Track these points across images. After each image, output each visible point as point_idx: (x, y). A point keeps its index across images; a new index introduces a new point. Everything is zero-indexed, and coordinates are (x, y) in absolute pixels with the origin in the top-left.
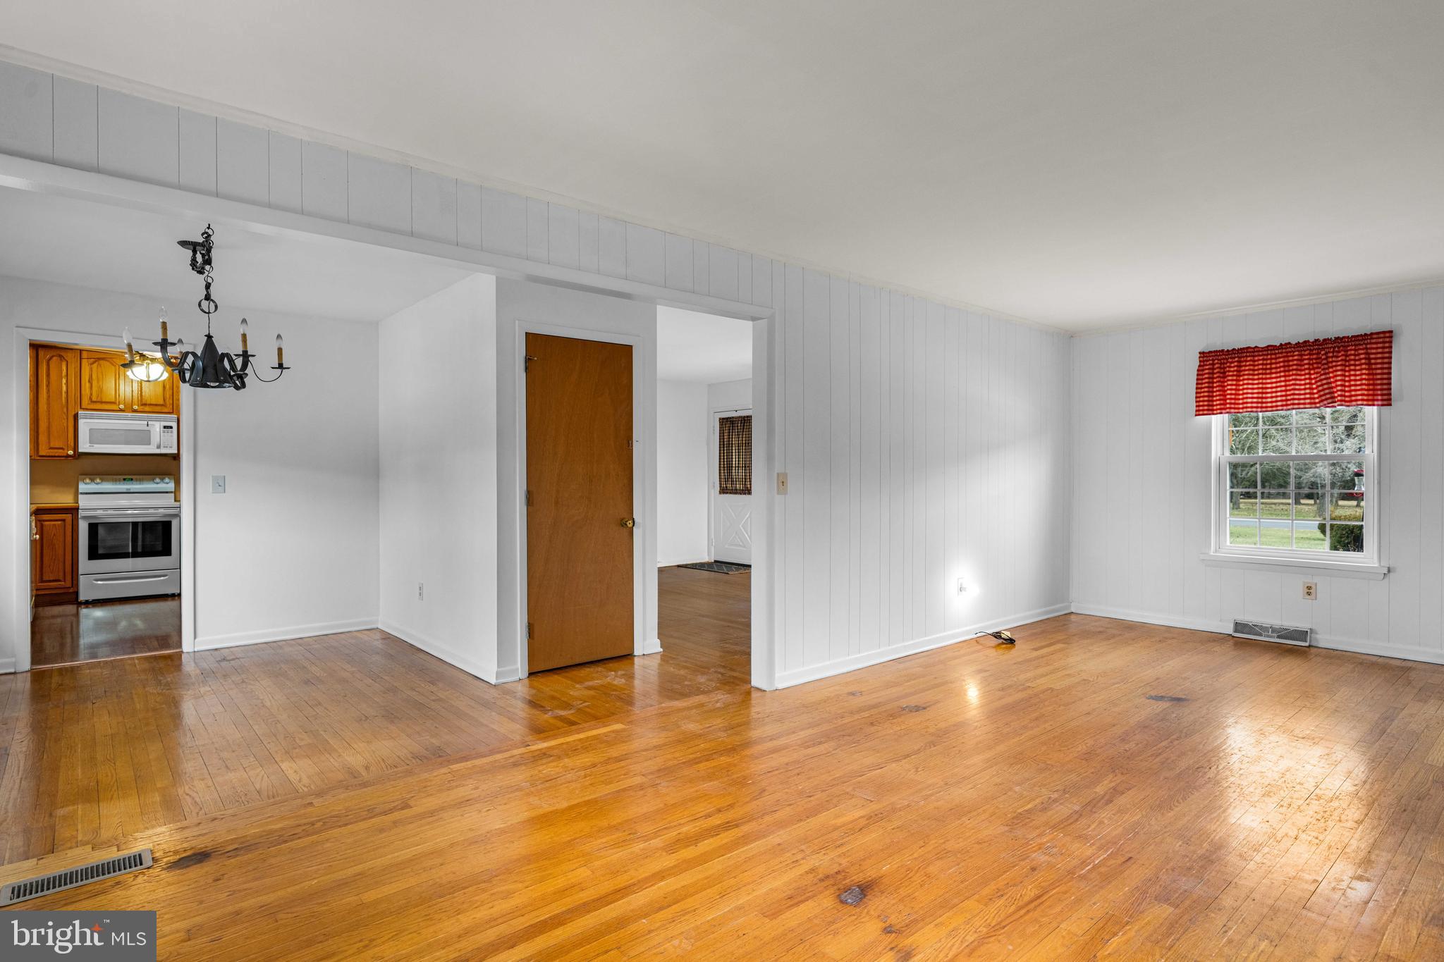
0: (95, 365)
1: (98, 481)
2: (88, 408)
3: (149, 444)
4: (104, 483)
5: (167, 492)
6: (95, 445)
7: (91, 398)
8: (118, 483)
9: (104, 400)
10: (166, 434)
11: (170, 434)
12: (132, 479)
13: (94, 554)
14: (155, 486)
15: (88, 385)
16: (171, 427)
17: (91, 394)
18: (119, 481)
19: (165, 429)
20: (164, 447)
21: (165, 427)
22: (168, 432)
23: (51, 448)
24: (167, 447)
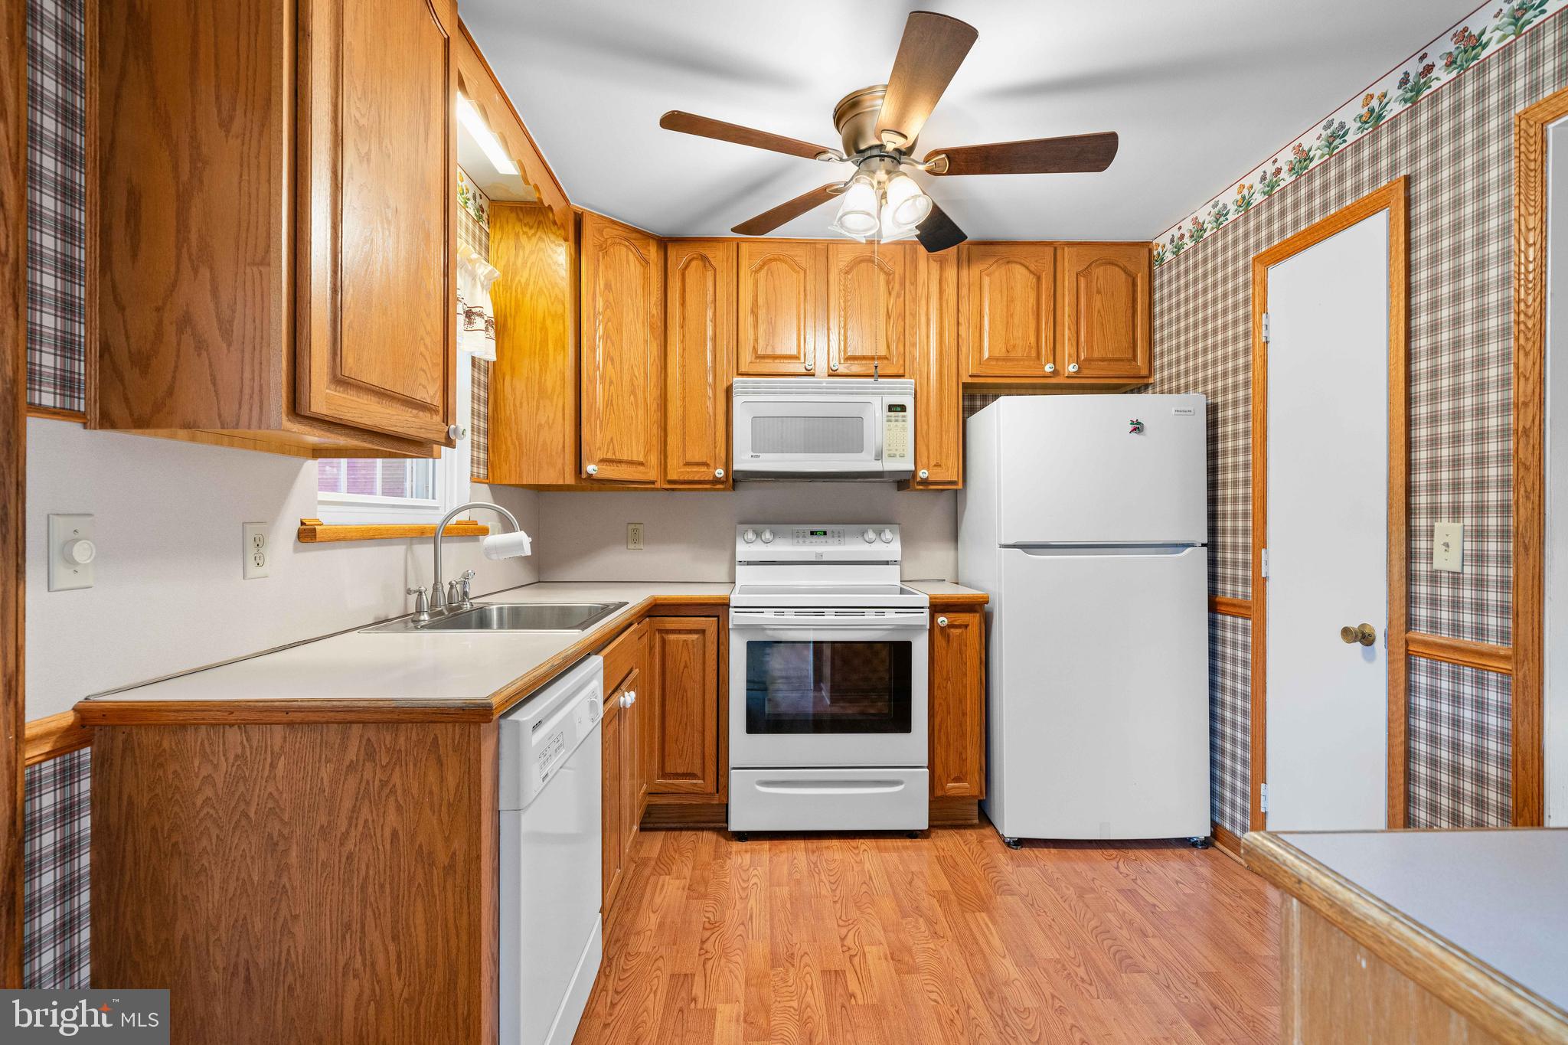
0: (763, 273)
1: (767, 536)
2: (751, 371)
3: (859, 449)
4: (777, 540)
5: (887, 563)
6: (763, 456)
7: (755, 349)
8: (801, 540)
9: (778, 352)
10: (893, 424)
11: (900, 424)
12: (825, 533)
13: (755, 725)
14: (865, 547)
15: (750, 319)
16: (903, 408)
17: (756, 340)
18: (804, 537)
19: (892, 414)
20: (890, 456)
21: (892, 408)
22: (897, 421)
23: (688, 464)
24: (894, 456)
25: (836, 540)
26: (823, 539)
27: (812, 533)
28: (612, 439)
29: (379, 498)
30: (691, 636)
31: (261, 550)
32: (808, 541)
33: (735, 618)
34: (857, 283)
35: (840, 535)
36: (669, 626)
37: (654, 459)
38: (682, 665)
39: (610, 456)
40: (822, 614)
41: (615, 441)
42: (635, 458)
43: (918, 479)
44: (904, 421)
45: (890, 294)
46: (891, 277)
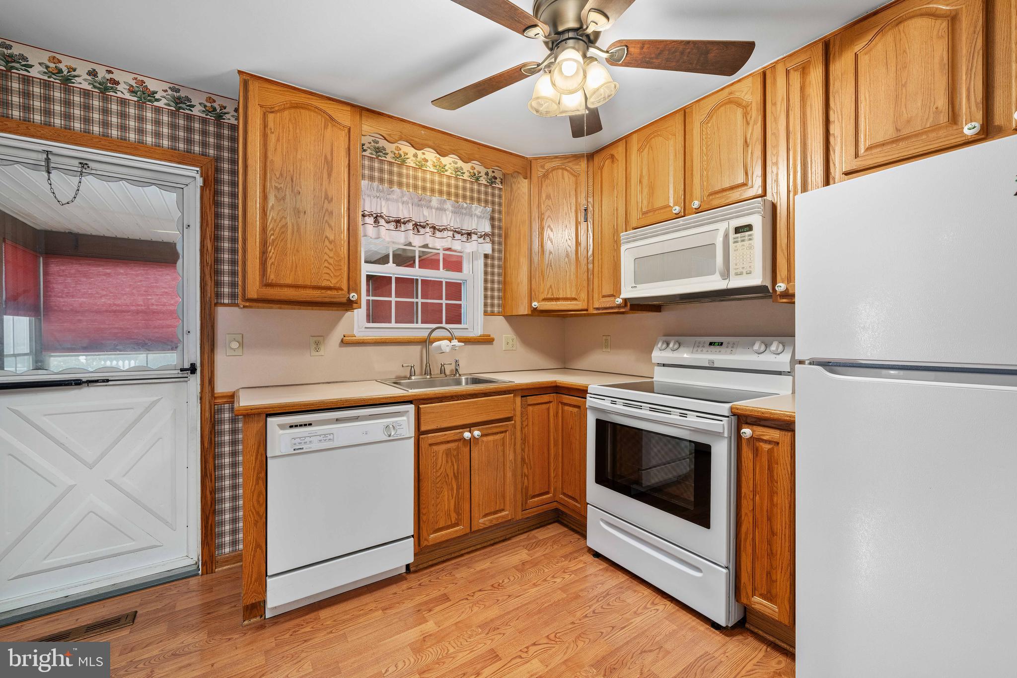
1: (674, 345)
2: (639, 225)
3: (712, 271)
4: (679, 349)
5: (781, 374)
6: (640, 286)
7: (641, 208)
8: (699, 349)
9: (656, 206)
10: (740, 244)
11: (746, 243)
12: (721, 344)
13: (600, 480)
14: (755, 357)
15: (639, 188)
16: (749, 227)
17: (642, 202)
18: (703, 346)
19: (739, 235)
20: (737, 274)
21: (738, 230)
22: (743, 241)
23: (604, 296)
24: (741, 274)
25: (729, 350)
26: (718, 348)
27: (711, 344)
28: (551, 286)
29: (393, 324)
30: (574, 409)
31: (319, 346)
32: (705, 350)
33: (590, 401)
34: (716, 128)
35: (734, 345)
36: (565, 401)
37: (583, 295)
38: (570, 427)
39: (549, 296)
40: (640, 408)
41: (553, 287)
42: (569, 296)
43: (778, 293)
44: (750, 239)
45: (748, 123)
46: (749, 108)
